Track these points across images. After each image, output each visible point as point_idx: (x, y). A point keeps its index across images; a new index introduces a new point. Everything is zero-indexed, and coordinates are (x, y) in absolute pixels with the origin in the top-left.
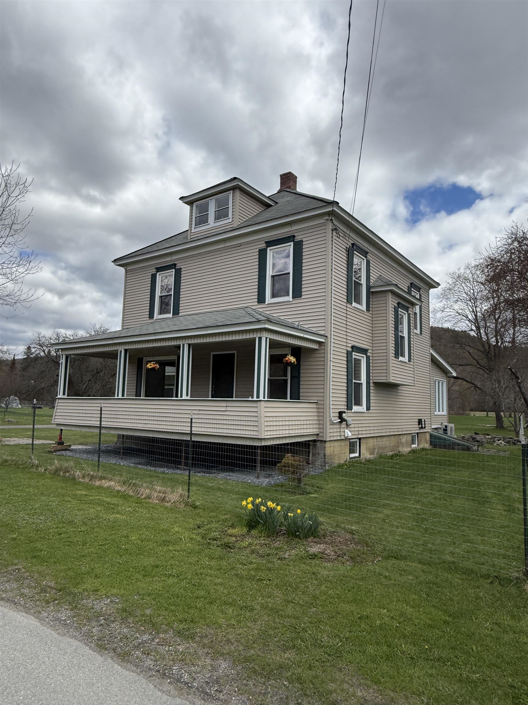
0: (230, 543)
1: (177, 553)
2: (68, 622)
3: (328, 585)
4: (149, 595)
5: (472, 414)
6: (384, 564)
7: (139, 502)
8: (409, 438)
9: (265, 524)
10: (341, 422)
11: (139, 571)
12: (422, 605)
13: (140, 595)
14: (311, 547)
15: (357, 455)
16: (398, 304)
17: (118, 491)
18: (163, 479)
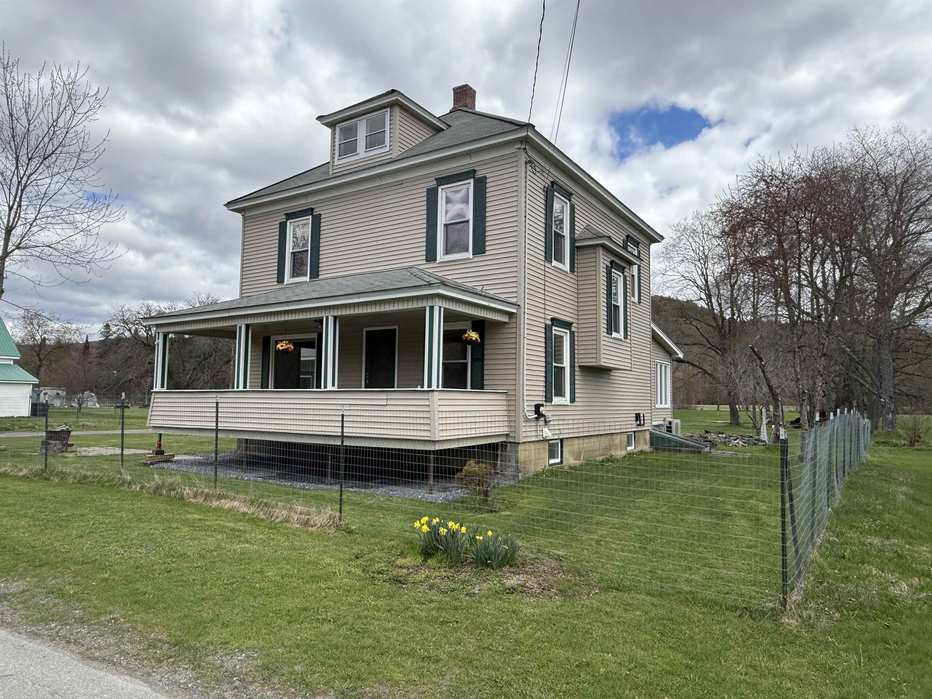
0: (401, 576)
1: (332, 592)
2: (190, 685)
3: (534, 626)
4: (298, 646)
5: (699, 407)
6: (602, 597)
7: (274, 527)
8: (625, 438)
9: (446, 550)
10: (537, 419)
11: (282, 616)
12: (656, 647)
13: (285, 647)
14: (507, 578)
15: (558, 460)
16: (612, 262)
17: (244, 514)
18: (305, 496)
